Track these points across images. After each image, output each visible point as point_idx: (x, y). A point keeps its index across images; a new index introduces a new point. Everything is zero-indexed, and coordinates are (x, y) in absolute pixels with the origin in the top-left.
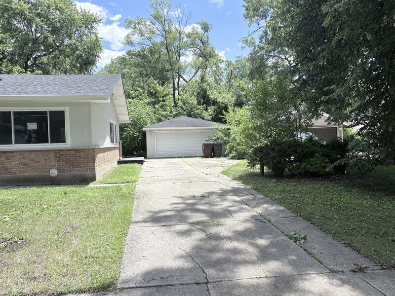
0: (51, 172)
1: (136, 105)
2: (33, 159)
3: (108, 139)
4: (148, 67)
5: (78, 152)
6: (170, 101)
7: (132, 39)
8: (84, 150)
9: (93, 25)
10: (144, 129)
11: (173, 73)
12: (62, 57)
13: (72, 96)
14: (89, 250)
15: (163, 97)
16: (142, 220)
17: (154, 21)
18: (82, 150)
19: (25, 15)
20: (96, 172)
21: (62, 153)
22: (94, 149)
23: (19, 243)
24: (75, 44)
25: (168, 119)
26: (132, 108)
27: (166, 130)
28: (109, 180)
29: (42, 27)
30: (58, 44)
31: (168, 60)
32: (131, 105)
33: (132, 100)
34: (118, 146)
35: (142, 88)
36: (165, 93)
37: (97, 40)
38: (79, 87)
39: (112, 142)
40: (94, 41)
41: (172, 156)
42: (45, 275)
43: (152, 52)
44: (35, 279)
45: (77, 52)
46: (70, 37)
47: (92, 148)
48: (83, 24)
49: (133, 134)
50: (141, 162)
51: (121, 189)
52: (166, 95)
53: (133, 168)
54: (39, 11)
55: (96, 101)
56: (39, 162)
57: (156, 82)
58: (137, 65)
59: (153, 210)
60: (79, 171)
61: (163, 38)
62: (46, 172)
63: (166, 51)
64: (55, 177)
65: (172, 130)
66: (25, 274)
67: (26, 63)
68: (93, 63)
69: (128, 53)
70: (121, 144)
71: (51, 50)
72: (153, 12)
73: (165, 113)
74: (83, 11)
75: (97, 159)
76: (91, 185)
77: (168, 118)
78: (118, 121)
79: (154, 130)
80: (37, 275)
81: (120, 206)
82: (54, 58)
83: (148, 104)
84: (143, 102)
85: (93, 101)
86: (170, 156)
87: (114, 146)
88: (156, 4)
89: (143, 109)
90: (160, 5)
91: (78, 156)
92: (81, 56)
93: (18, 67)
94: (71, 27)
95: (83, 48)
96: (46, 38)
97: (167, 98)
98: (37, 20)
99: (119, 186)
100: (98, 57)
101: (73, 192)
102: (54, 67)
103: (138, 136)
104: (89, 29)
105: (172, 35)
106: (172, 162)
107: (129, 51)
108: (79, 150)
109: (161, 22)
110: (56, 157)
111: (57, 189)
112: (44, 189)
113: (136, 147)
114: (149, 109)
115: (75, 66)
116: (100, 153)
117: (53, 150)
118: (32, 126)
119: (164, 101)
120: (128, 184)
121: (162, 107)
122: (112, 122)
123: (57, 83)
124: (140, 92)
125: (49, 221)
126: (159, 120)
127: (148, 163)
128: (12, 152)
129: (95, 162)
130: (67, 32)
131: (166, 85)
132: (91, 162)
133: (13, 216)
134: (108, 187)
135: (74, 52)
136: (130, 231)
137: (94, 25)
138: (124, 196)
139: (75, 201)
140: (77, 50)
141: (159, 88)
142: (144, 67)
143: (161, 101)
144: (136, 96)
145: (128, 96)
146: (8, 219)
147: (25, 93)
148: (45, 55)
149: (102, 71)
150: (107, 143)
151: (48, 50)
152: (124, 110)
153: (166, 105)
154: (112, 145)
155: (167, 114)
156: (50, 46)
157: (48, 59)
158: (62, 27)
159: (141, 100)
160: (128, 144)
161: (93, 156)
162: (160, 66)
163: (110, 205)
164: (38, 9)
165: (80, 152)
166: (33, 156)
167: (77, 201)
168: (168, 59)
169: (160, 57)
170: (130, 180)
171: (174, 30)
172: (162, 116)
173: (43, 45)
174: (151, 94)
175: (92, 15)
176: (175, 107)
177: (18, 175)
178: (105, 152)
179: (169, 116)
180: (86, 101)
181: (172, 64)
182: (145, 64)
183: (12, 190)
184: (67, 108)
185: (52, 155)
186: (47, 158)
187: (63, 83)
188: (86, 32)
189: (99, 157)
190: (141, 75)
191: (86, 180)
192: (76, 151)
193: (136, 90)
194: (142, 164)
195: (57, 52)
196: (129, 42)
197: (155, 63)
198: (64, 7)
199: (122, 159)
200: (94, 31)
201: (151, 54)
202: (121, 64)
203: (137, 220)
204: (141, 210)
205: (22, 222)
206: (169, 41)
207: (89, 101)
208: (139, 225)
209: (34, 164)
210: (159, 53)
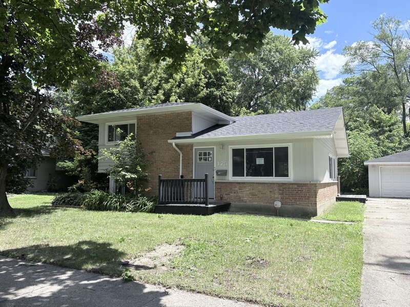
0: (275, 204)
1: (355, 137)
2: (260, 190)
3: (327, 174)
4: (370, 95)
5: (300, 186)
6: (399, 131)
7: (352, 66)
8: (306, 184)
9: (310, 60)
10: (365, 163)
11: (403, 99)
12: (279, 95)
13: (296, 133)
14: (324, 282)
15: (390, 126)
16: (376, 263)
17: (378, 42)
18: (304, 184)
19: (251, 62)
20: (317, 207)
21: (285, 186)
22: (316, 184)
23: (261, 262)
24: (292, 81)
25: (397, 152)
26: (351, 141)
27: (395, 165)
28: (331, 217)
29: (264, 70)
30: (276, 83)
31: (396, 84)
32: (350, 137)
33: (350, 132)
34: (337, 182)
35: (363, 118)
36: (393, 121)
37: (314, 74)
38: (301, 123)
39: (331, 177)
40: (311, 75)
41: (402, 196)
42: (289, 293)
43: (375, 77)
44: (281, 295)
45: (294, 89)
46: (288, 75)
47: (313, 183)
48: (301, 60)
49: (352, 169)
50: (363, 201)
51: (346, 228)
52: (393, 124)
53: (353, 206)
54: (262, 56)
55: (319, 137)
56: (265, 194)
57: (380, 110)
58: (357, 93)
59: (387, 255)
60: (301, 205)
61: (390, 61)
62: (271, 203)
63: (394, 73)
64: (279, 209)
65: (402, 165)
66: (272, 289)
67: (249, 103)
68: (310, 96)
69: (346, 82)
70: (339, 179)
71: (270, 89)
72: (377, 33)
73: (391, 145)
74: (301, 49)
75: (318, 194)
76: (313, 220)
77: (396, 150)
78: (337, 156)
79: (379, 165)
80: (281, 291)
81: (348, 245)
82: (272, 96)
83: (370, 136)
84: (364, 134)
85: (316, 137)
86: (399, 196)
87: (332, 181)
88: (382, 24)
89: (364, 141)
90: (386, 23)
91: (300, 191)
92: (298, 91)
93: (244, 108)
94: (289, 65)
95: (300, 84)
96: (267, 79)
97: (395, 127)
98: (261, 64)
99: (343, 224)
100: (315, 90)
101: (297, 225)
102: (273, 105)
103: (359, 172)
104: (306, 64)
105: (401, 55)
106: (403, 204)
107: (346, 79)
108: (301, 184)
109: (388, 42)
110: (280, 190)
111: (282, 220)
112: (271, 218)
113: (355, 183)
114: (372, 141)
115: (291, 102)
116: (321, 188)
117: (277, 184)
118: (260, 161)
119: (390, 131)
120: (352, 223)
121: (388, 138)
122: (331, 156)
123: (280, 121)
124: (361, 122)
125: (282, 249)
126: (385, 153)
127: (371, 202)
128: (244, 183)
129: (316, 197)
130: (285, 71)
131: (393, 112)
132: (312, 197)
133: (252, 239)
134: (333, 225)
135: (291, 89)
136: (364, 272)
137: (312, 59)
138: (351, 235)
139: (302, 233)
140: (294, 86)
141: (385, 117)
142: (365, 94)
143: (386, 131)
144: (355, 128)
145: (347, 127)
146: (248, 241)
147: (256, 133)
148: (266, 94)
149: (317, 104)
150: (327, 179)
151: (268, 89)
152: (344, 144)
153: (394, 135)
154: (331, 181)
155: (394, 146)
156: (270, 86)
157: (267, 98)
158: (281, 67)
159: (361, 131)
160: (346, 180)
161: (314, 191)
162: (385, 92)
163: (337, 242)
164: (261, 55)
165: (302, 186)
166: (260, 187)
167: (303, 234)
168: (396, 82)
169: (386, 81)
170: (354, 220)
171: (405, 48)
172: (388, 148)
173: (264, 86)
174: (373, 124)
175: (310, 50)
176: (406, 137)
177: (248, 203)
178: (325, 187)
179: (398, 148)
180: (309, 137)
181: (402, 88)
182: (366, 91)
183: (246, 216)
184: (291, 144)
185: (276, 188)
186: (271, 190)
187: (286, 120)
188: (303, 68)
189: (321, 192)
190: (362, 104)
191: (308, 214)
192: (299, 185)
193: (356, 121)
194: (364, 202)
195: (275, 91)
196: (347, 70)
197: (380, 89)
198: (283, 48)
199: (340, 196)
200: (311, 65)
201: (374, 80)
202: (338, 94)
203: (370, 262)
204: (373, 252)
205: (259, 245)
206: (397, 62)
207: (312, 137)
208: (373, 267)
209: (261, 195)
210: (385, 77)
